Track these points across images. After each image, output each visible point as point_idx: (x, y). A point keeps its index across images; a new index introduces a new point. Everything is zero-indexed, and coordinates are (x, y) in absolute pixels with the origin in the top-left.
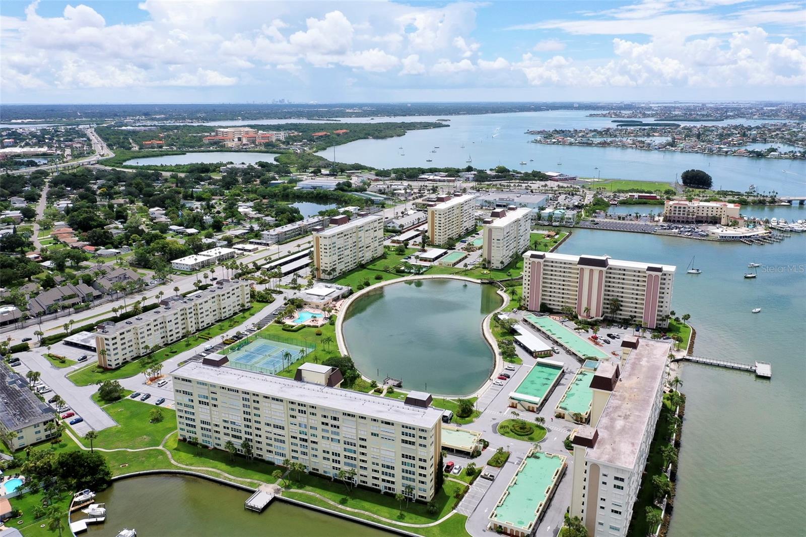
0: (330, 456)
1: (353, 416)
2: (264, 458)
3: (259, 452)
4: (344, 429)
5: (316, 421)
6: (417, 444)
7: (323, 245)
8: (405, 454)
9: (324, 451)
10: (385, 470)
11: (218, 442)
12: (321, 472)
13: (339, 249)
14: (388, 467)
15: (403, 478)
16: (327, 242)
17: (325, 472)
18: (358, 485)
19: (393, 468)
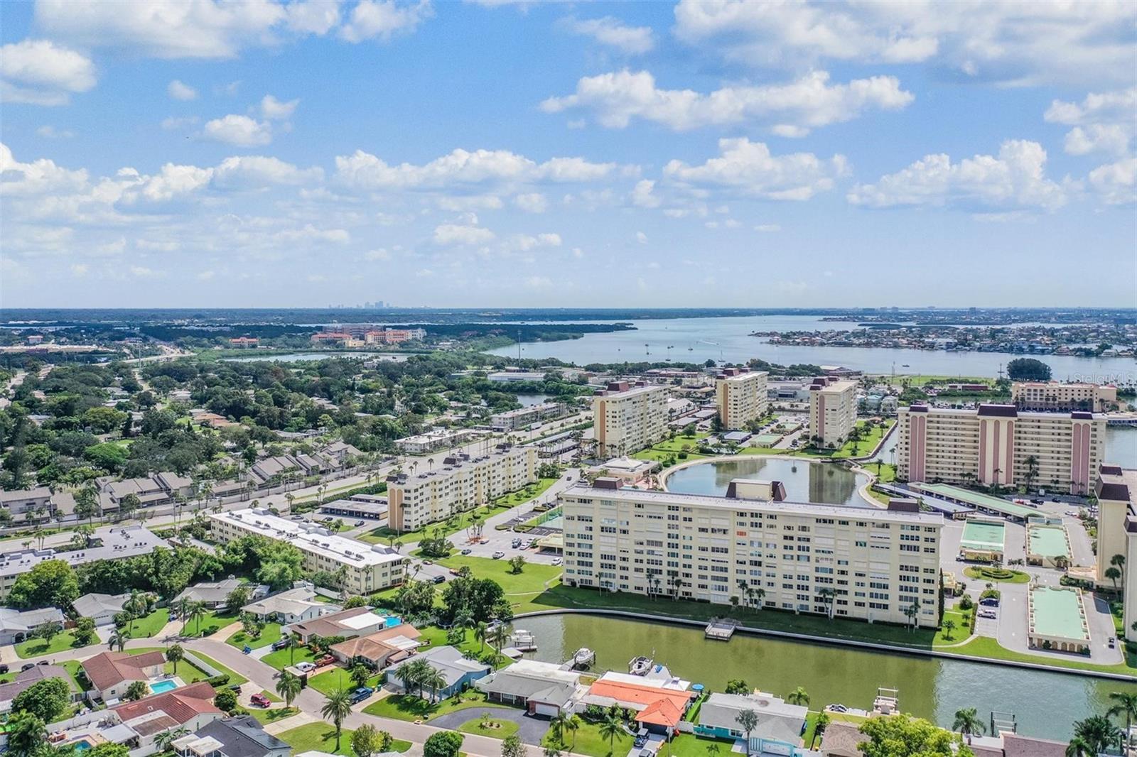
0: (795, 582)
1: (831, 522)
2: (693, 596)
3: (687, 589)
4: (817, 540)
5: (776, 536)
6: (922, 549)
7: (610, 412)
8: (904, 564)
9: (785, 577)
10: (875, 590)
11: (624, 582)
12: (779, 605)
13: (628, 419)
14: (879, 586)
15: (901, 598)
16: (617, 408)
17: (785, 605)
18: (835, 617)
19: (886, 587)
